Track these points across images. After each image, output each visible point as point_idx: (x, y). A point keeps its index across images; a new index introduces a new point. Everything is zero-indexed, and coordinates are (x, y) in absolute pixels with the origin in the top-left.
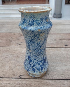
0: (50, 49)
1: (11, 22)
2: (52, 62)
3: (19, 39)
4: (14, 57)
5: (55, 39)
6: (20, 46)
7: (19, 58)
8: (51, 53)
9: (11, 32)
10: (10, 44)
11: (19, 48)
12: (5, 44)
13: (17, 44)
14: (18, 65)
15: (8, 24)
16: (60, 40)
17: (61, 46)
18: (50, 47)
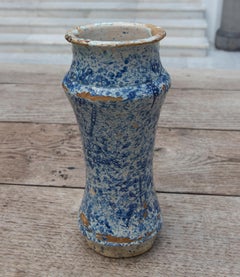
0: (185, 202)
1: (31, 74)
2: (190, 259)
3: (62, 152)
4: (36, 227)
5: (209, 158)
6: (64, 183)
7: (57, 234)
8: (190, 219)
9: (32, 119)
10: (25, 173)
11: (61, 192)
12: (5, 173)
13: (53, 172)
14: (52, 265)
15: (17, 85)
16: (231, 160)
17: (233, 190)
18: (186, 190)
